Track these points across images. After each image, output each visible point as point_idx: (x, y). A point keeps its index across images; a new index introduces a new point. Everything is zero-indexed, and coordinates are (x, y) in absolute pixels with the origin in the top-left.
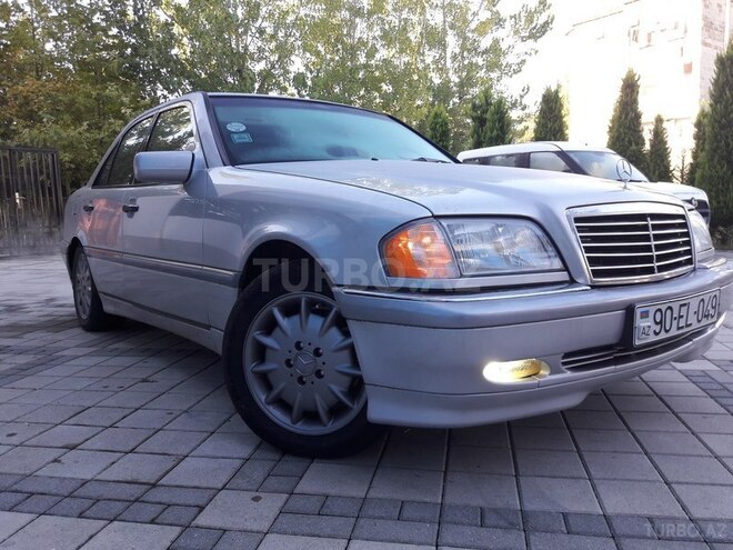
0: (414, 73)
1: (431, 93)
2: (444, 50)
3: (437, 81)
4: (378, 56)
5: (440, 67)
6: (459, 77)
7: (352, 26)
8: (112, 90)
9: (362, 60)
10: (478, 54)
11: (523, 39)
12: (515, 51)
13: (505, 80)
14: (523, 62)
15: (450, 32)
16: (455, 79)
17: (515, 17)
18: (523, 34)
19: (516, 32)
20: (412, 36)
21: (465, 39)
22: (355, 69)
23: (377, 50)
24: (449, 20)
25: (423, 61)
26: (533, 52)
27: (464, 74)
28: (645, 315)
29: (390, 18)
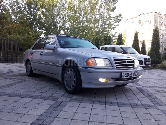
0: (92, 28)
1: (96, 33)
2: (99, 24)
3: (97, 30)
4: (85, 24)
5: (98, 27)
6: (102, 30)
7: (80, 17)
8: (27, 28)
9: (81, 25)
10: (106, 25)
11: (116, 22)
12: (114, 25)
13: (112, 31)
14: (116, 27)
15: (100, 20)
16: (101, 30)
17: (114, 17)
18: (116, 21)
19: (114, 21)
20: (92, 20)
21: (104, 22)
22: (80, 27)
23: (85, 23)
24: (100, 17)
25: (94, 26)
26: (118, 25)
27: (103, 29)
28: (124, 74)
29: (88, 16)
